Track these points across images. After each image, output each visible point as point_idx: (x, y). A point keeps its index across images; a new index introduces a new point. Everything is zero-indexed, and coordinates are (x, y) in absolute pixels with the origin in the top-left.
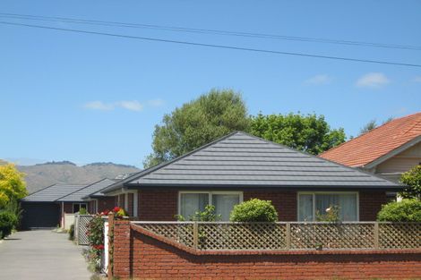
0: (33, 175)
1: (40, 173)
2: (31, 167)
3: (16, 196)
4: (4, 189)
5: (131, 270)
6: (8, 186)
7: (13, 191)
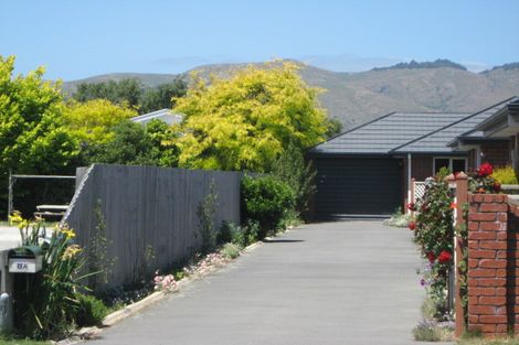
0: (364, 93)
1: (383, 90)
2: (362, 75)
3: (298, 142)
4: (271, 126)
5: (510, 314)
6: (281, 117)
7: (291, 128)
